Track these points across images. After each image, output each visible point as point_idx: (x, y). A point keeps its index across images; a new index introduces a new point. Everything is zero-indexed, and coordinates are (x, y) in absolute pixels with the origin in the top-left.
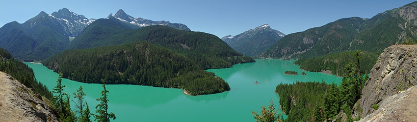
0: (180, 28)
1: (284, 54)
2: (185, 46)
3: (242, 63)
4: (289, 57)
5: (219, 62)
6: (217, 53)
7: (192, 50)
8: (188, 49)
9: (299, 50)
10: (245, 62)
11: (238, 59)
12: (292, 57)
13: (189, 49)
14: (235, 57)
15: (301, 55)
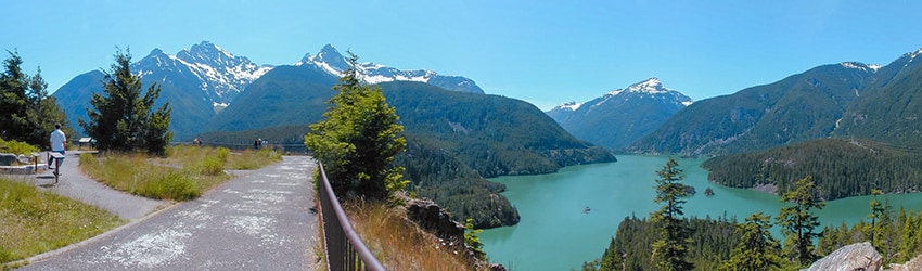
0: (459, 88)
1: (685, 145)
2: (457, 127)
3: (584, 163)
4: (698, 151)
5: (526, 162)
6: (527, 141)
7: (470, 135)
8: (462, 133)
9: (719, 137)
10: (590, 163)
11: (574, 155)
12: (703, 152)
13: (466, 132)
14: (569, 152)
15: (724, 146)
